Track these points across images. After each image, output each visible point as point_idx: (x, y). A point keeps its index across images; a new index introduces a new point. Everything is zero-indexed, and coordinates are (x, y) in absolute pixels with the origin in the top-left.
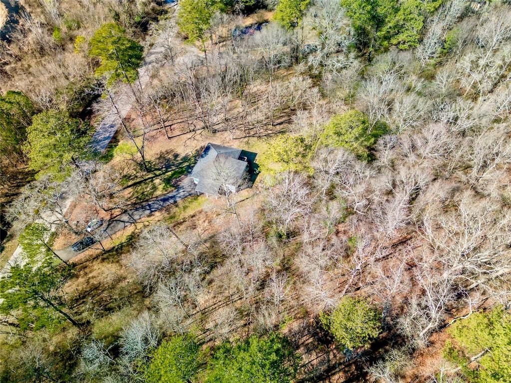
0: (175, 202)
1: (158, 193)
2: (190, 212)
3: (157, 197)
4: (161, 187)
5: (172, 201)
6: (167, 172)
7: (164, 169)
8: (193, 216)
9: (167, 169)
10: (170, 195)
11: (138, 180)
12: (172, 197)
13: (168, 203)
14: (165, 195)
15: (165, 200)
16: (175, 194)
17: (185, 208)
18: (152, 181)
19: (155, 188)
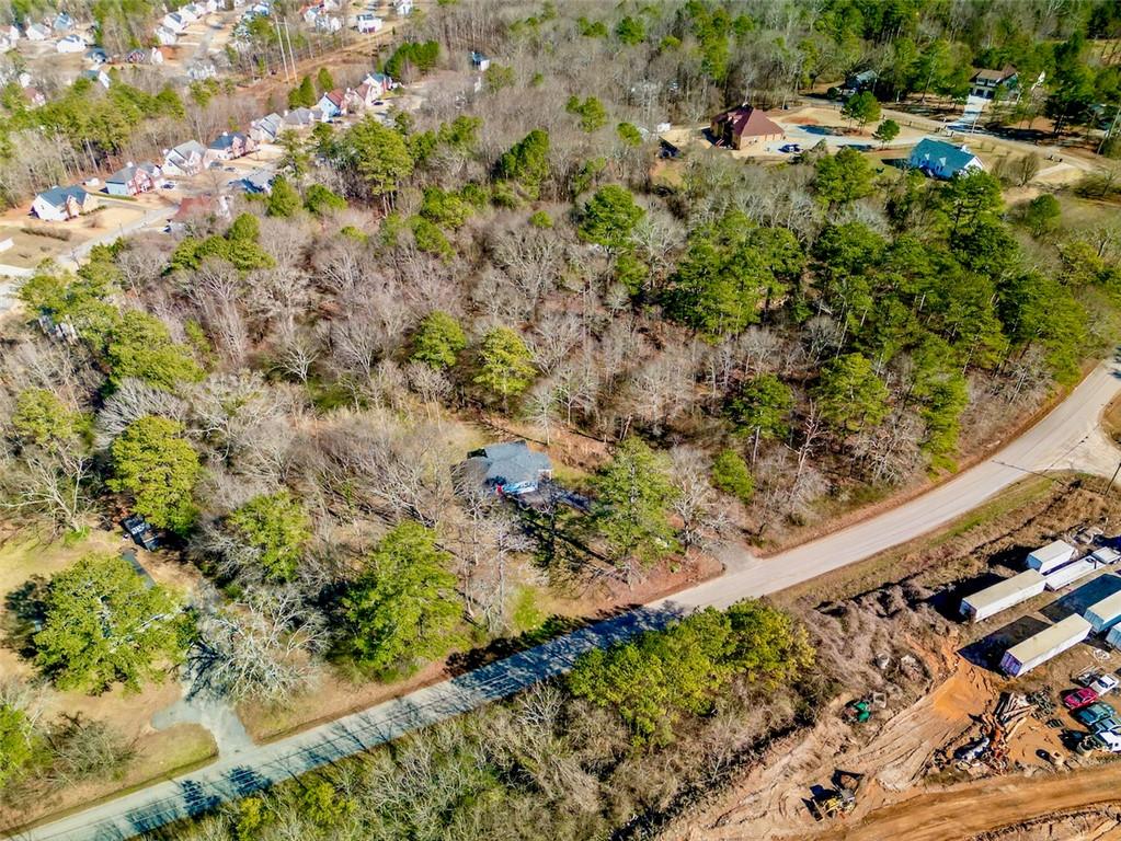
0: (575, 493)
1: (575, 514)
2: (579, 473)
3: (582, 512)
4: (565, 517)
5: (577, 496)
6: (538, 526)
7: (536, 532)
8: (581, 465)
9: (534, 529)
10: (570, 502)
11: (570, 546)
12: (572, 500)
13: (581, 498)
14: (573, 507)
15: (580, 503)
16: (565, 500)
17: (575, 481)
18: (563, 532)
19: (572, 522)
